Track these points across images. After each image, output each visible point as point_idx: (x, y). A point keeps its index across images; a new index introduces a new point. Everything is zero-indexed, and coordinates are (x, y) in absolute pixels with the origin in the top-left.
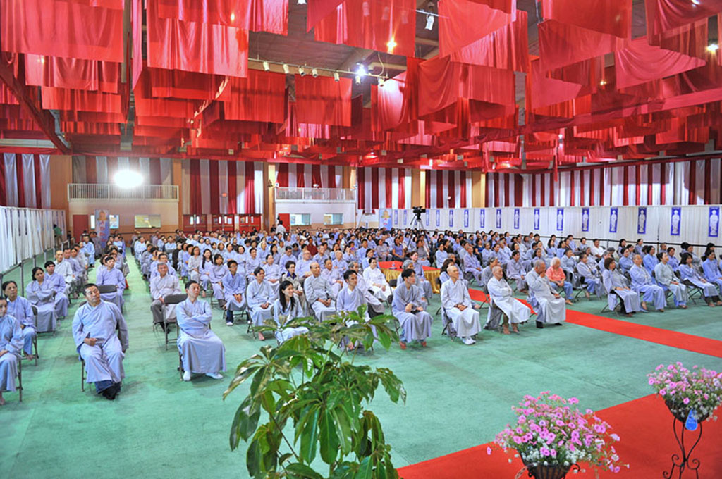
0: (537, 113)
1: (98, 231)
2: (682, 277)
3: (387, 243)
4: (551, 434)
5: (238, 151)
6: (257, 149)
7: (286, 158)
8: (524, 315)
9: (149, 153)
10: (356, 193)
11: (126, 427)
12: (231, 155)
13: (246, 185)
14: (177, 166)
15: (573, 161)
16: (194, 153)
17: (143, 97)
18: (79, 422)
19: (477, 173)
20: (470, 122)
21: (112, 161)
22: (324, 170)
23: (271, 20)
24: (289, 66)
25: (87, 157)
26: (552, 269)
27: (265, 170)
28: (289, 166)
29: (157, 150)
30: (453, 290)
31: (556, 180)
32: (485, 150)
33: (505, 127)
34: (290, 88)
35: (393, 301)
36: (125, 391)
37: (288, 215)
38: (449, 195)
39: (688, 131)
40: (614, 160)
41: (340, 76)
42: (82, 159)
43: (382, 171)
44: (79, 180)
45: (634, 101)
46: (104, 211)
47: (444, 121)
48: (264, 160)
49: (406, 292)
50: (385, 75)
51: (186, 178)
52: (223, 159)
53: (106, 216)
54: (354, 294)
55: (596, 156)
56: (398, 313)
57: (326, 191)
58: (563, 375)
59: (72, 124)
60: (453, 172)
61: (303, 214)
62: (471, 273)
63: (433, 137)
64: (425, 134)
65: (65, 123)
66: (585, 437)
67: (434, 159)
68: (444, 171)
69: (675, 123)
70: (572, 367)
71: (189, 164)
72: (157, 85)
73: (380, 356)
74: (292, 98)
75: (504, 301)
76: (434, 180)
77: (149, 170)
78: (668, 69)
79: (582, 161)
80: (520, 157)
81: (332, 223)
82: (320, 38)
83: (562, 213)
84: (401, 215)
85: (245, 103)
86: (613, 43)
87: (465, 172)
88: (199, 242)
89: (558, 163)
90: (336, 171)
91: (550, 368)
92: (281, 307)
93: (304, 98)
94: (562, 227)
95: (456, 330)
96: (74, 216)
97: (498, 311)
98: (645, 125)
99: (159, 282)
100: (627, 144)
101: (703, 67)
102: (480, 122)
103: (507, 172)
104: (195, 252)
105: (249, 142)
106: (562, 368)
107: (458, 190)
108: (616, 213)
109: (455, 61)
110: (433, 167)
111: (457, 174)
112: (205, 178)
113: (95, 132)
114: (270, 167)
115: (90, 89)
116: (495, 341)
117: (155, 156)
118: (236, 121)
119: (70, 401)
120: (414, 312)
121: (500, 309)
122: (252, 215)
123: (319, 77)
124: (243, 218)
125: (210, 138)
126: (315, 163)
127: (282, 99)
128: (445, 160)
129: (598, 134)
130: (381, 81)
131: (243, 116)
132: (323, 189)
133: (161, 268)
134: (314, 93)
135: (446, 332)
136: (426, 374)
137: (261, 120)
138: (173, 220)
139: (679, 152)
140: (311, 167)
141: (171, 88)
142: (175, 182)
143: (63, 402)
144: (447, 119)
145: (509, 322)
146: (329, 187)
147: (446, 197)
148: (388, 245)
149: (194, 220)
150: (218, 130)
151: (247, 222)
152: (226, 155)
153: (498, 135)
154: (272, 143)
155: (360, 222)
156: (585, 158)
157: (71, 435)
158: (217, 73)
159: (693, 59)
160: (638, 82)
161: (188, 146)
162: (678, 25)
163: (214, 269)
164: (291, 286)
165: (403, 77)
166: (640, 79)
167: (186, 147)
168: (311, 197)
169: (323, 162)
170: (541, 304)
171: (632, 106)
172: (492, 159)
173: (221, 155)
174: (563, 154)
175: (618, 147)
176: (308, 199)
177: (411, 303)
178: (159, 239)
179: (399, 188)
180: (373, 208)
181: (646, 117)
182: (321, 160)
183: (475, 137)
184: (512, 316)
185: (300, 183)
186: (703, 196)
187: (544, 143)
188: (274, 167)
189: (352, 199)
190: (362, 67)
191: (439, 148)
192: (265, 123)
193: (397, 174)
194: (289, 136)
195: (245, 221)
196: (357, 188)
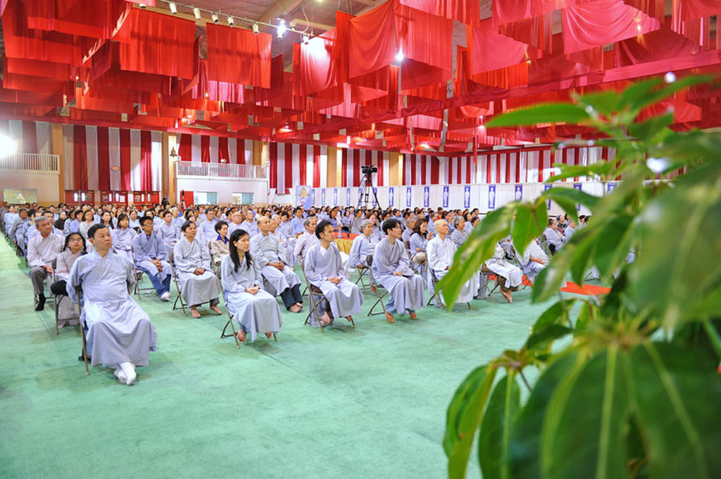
0: (476, 80)
5: (133, 115)
6: (156, 114)
7: (190, 128)
9: (22, 114)
10: (267, 171)
12: (124, 122)
13: (142, 157)
14: (58, 133)
15: (492, 143)
16: (79, 117)
17: (14, 35)
19: (395, 153)
22: (232, 144)
24: (200, 11)
27: (164, 142)
28: (193, 138)
29: (32, 111)
32: (408, 125)
33: (437, 99)
34: (200, 39)
37: (192, 192)
40: (531, 143)
41: (259, 29)
43: (296, 148)
47: (374, 87)
48: (164, 129)
49: (391, 248)
50: (310, 33)
51: (68, 147)
52: (115, 127)
55: (516, 139)
57: (234, 166)
60: (370, 152)
61: (208, 193)
63: (357, 107)
64: (350, 101)
67: (353, 136)
68: (361, 150)
71: (72, 131)
72: (35, 15)
76: (350, 160)
77: (21, 136)
79: (500, 144)
80: (441, 137)
81: (241, 203)
84: (318, 194)
87: (382, 153)
89: (477, 145)
90: (246, 146)
92: (233, 265)
93: (217, 51)
101: (656, 32)
102: (411, 89)
103: (424, 154)
105: (148, 104)
110: (350, 145)
111: (375, 154)
112: (92, 148)
114: (170, 137)
117: (28, 119)
118: (134, 72)
122: (149, 193)
124: (138, 196)
126: (222, 136)
127: (191, 51)
128: (364, 137)
130: (306, 39)
131: (144, 68)
132: (230, 164)
134: (229, 47)
137: (164, 74)
138: (53, 194)
140: (218, 140)
141: (54, 20)
142: (54, 151)
144: (378, 86)
146: (238, 163)
149: (79, 197)
150: (110, 85)
151: (143, 200)
152: (117, 121)
153: (428, 107)
154: (175, 107)
155: (272, 201)
156: (503, 141)
160: (585, 48)
161: (71, 107)
163: (117, 234)
164: (246, 236)
165: (331, 31)
166: (588, 43)
167: (68, 110)
168: (218, 173)
169: (231, 135)
173: (112, 121)
174: (483, 135)
176: (214, 175)
179: (314, 166)
180: (286, 187)
182: (229, 132)
185: (205, 158)
187: (470, 120)
188: (175, 138)
189: (264, 176)
190: (283, 22)
191: (362, 120)
192: (169, 77)
193: (313, 152)
194: (196, 97)
195: (141, 199)
196: (269, 165)
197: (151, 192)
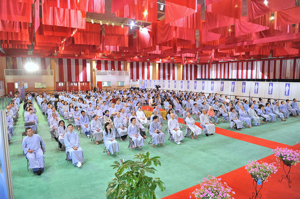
0: (204, 44)
1: (19, 90)
2: (258, 113)
3: (144, 97)
4: (212, 193)
5: (80, 55)
6: (88, 55)
7: (100, 58)
8: (200, 132)
9: (41, 56)
10: (129, 73)
11: (49, 187)
12: (76, 57)
13: (83, 69)
14: (53, 61)
15: (218, 60)
16: (60, 56)
17: (39, 34)
18: (30, 186)
19: (179, 64)
20: (177, 46)
21: (23, 59)
22: (116, 63)
24: (102, 21)
25: (13, 57)
26: (210, 111)
27: (91, 63)
28: (101, 61)
29: (44, 54)
30: (172, 123)
31: (211, 68)
32: (183, 56)
33: (191, 48)
34: (103, 30)
35: (150, 128)
36: (46, 170)
37: (101, 82)
38: (168, 73)
39: (262, 51)
40: (233, 60)
41: (124, 26)
42: (10, 58)
43: (140, 63)
44: (9, 67)
45: (241, 40)
46: (22, 82)
47: (167, 46)
48: (91, 59)
49: (155, 125)
50: (142, 26)
51: (57, 66)
52: (73, 58)
54: (135, 127)
55: (227, 59)
56: (152, 133)
57: (117, 72)
59: (6, 45)
61: (107, 82)
62: (178, 111)
63: (162, 51)
64: (159, 50)
65: (3, 45)
66: (224, 194)
67: (162, 59)
68: (166, 64)
69: (257, 48)
70: (218, 154)
71: (58, 61)
72: (46, 31)
73: (145, 150)
74: (104, 34)
75: (192, 127)
76: (162, 67)
77: (40, 65)
78: (255, 30)
79: (221, 60)
80: (197, 59)
81: (120, 85)
82: (118, 16)
83: (213, 83)
84: (148, 82)
85: (83, 37)
86: (235, 20)
87: (174, 64)
88: (65, 97)
89: (212, 61)
90: (121, 64)
91: (209, 155)
92: (106, 133)
93: (109, 35)
94: (213, 89)
95: (174, 139)
96: (7, 83)
98: (246, 48)
99: (53, 120)
100: (239, 54)
101: (268, 30)
102: (181, 46)
103: (191, 64)
104: (65, 104)
105: (85, 52)
106: (214, 155)
107: (171, 71)
108: (234, 84)
109: (171, 25)
110: (161, 62)
111: (171, 65)
112: (65, 66)
113: (17, 48)
114: (93, 61)
115: (16, 32)
116: (189, 143)
117: (43, 57)
118: (80, 44)
119: (24, 176)
120: (158, 133)
121: (190, 130)
122: (86, 82)
123: (115, 26)
124: (82, 83)
125: (67, 50)
126: (112, 60)
127: (99, 35)
128: (166, 59)
129: (228, 51)
130: (141, 28)
131: (83, 43)
132: (116, 71)
133: (54, 115)
134: (113, 33)
135: (170, 139)
136: (163, 159)
137: (90, 44)
138: (52, 84)
139: (258, 58)
140: (111, 61)
141: (52, 32)
142: (52, 68)
143: (21, 177)
144: (168, 45)
145: (194, 135)
146: (118, 70)
147: (167, 74)
148: (144, 98)
149: (61, 84)
150: (71, 47)
152: (74, 57)
153: (188, 51)
154: (94, 52)
155: (131, 85)
156: (222, 59)
157: (28, 192)
158: (73, 27)
159: (264, 27)
160: (244, 34)
161: (57, 53)
162: (259, 15)
163: (75, 113)
164: (109, 125)
165: (150, 27)
168: (111, 74)
169: (116, 60)
170: (206, 126)
171: (241, 42)
172: (185, 59)
173: (72, 57)
174: (214, 58)
175: (236, 56)
176: (110, 75)
177: (157, 129)
178: (47, 95)
179: (148, 70)
180: (137, 79)
181: (246, 46)
182: (115, 59)
183: (179, 52)
184: (195, 132)
185: (106, 69)
186: (267, 75)
187: (206, 54)
188: (95, 61)
189: (128, 75)
190: (133, 22)
191: (164, 55)
192: (92, 45)
193: (147, 65)
194: (102, 50)
195: (83, 85)
196: (130, 71)
197: (87, 82)
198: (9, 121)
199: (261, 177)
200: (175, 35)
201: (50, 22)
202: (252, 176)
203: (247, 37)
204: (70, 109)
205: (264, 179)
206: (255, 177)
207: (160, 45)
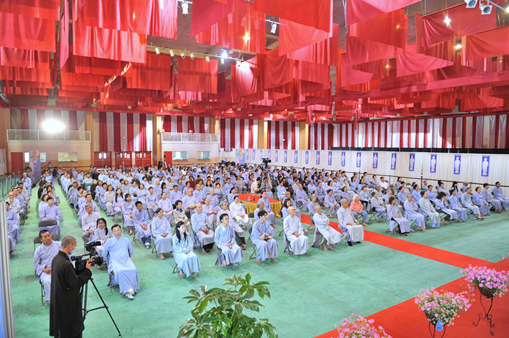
0: (344, 89)
1: (32, 166)
2: (436, 207)
3: (243, 178)
5: (135, 107)
6: (149, 106)
7: (170, 112)
8: (337, 239)
9: (69, 107)
10: (219, 137)
12: (130, 110)
13: (141, 130)
14: (90, 117)
15: (367, 116)
16: (102, 108)
19: (303, 123)
21: (40, 113)
22: (196, 121)
23: (165, 29)
24: (174, 51)
25: (22, 110)
26: (355, 202)
27: (154, 120)
28: (172, 117)
29: (75, 105)
30: (291, 223)
31: (356, 129)
32: (308, 109)
33: (323, 97)
34: (174, 65)
35: (252, 232)
37: (171, 152)
38: (284, 138)
39: (442, 101)
40: (394, 116)
41: (210, 58)
42: (18, 111)
43: (237, 121)
44: (15, 127)
45: (407, 84)
46: (36, 151)
47: (282, 92)
48: (154, 113)
49: (261, 226)
50: (241, 59)
51: (96, 125)
52: (124, 112)
53: (38, 154)
54: (227, 230)
55: (383, 114)
57: (198, 135)
58: (362, 283)
59: (11, 88)
60: (287, 122)
61: (181, 152)
62: (301, 202)
63: (273, 101)
64: (269, 99)
65: (7, 88)
67: (273, 114)
68: (280, 122)
69: (434, 96)
70: (368, 277)
71: (98, 116)
72: (79, 65)
73: (243, 270)
74: (176, 72)
75: (324, 230)
76: (273, 127)
77: (68, 119)
78: (430, 66)
79: (373, 116)
80: (332, 114)
81: (202, 158)
82: (200, 42)
83: (360, 156)
84: (251, 153)
85: (141, 77)
86: (396, 50)
87: (294, 123)
88: (109, 177)
89: (357, 117)
90: (205, 121)
91: (354, 278)
93: (184, 73)
94: (360, 165)
96: (12, 153)
97: (320, 236)
98: (414, 97)
100: (403, 107)
101: (452, 66)
102: (306, 93)
103: (323, 123)
104: (109, 189)
105: (143, 102)
106: (362, 278)
107: (290, 135)
108: (395, 157)
110: (273, 119)
111: (289, 124)
112: (110, 125)
113: (29, 93)
114: (158, 118)
115: (29, 67)
116: (319, 257)
117: (73, 109)
118: (135, 89)
119: (36, 314)
120: (266, 240)
121: (322, 235)
122: (144, 152)
123: (195, 59)
124: (138, 154)
125: (114, 99)
126: (190, 115)
127: (168, 74)
128: (281, 114)
129: (384, 101)
130: (238, 63)
131: (140, 86)
132: (195, 134)
133: (88, 208)
134: (191, 70)
137: (153, 89)
138: (87, 156)
139: (436, 113)
140: (187, 117)
141: (89, 67)
142: (88, 128)
144: (284, 91)
145: (328, 244)
146: (200, 132)
147: (282, 140)
148: (243, 179)
149: (103, 156)
150: (121, 94)
151: (141, 157)
152: (126, 109)
153: (318, 101)
154: (160, 103)
155: (222, 157)
156: (375, 115)
158: (124, 60)
159: (445, 61)
160: (411, 73)
161: (98, 103)
162: (437, 41)
163: (125, 205)
165: (254, 60)
166: (411, 71)
167: (96, 104)
168: (187, 139)
169: (196, 115)
170: (348, 229)
171: (406, 86)
172: (313, 114)
173: (122, 109)
174: (361, 113)
175: (397, 109)
176: (186, 140)
177: (264, 234)
178: (78, 173)
179: (249, 133)
180: (231, 147)
181: (415, 93)
182: (194, 113)
183: (302, 102)
184: (329, 239)
185: (180, 130)
186: (451, 141)
187: (348, 106)
188: (160, 118)
189: (216, 140)
190: (225, 52)
191: (278, 108)
192: (156, 91)
193: (248, 123)
194: (173, 98)
195: (139, 156)
196: (220, 133)
197: (146, 152)
198: (12, 217)
199: (442, 318)
200: (295, 74)
201: (86, 52)
202: (427, 315)
203: (418, 78)
204: (116, 198)
205: (447, 321)
206: (432, 318)
207: (271, 91)
